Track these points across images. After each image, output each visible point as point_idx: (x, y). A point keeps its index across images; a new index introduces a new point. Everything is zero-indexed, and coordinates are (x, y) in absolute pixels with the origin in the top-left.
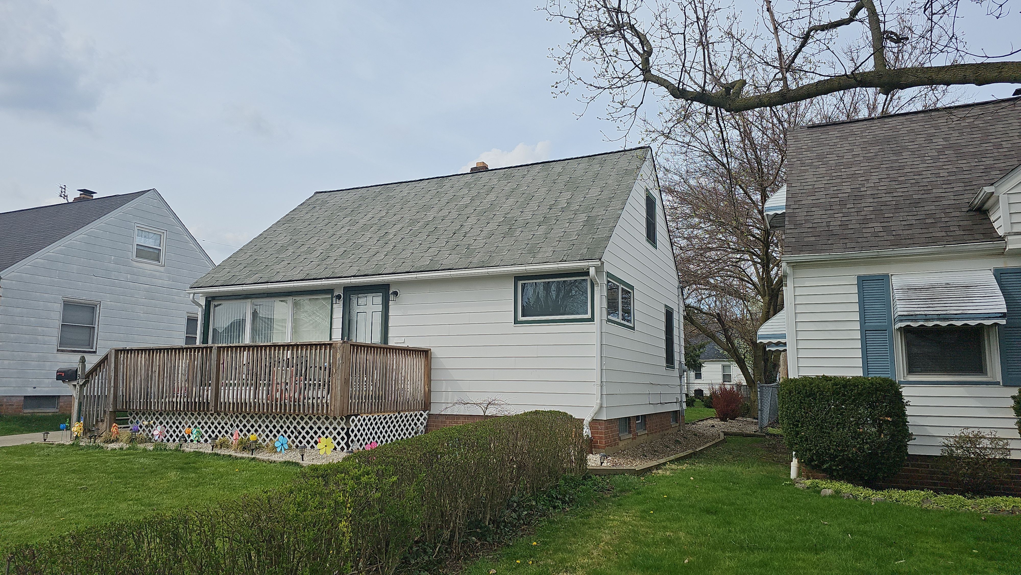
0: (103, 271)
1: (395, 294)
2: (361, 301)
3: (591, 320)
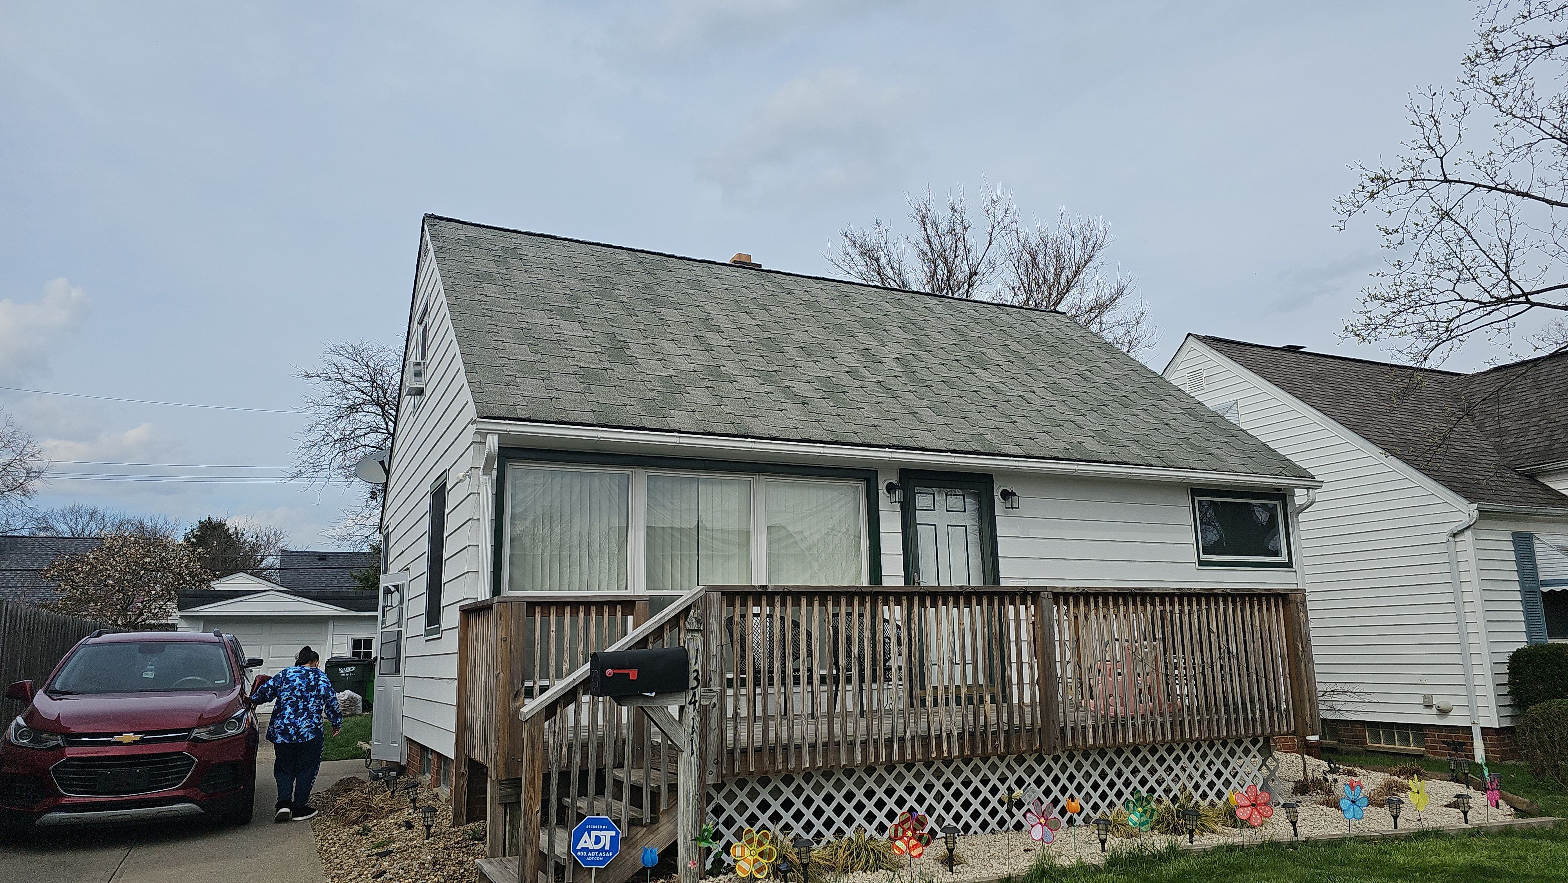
1: (1006, 495)
2: (922, 500)
3: (1289, 565)
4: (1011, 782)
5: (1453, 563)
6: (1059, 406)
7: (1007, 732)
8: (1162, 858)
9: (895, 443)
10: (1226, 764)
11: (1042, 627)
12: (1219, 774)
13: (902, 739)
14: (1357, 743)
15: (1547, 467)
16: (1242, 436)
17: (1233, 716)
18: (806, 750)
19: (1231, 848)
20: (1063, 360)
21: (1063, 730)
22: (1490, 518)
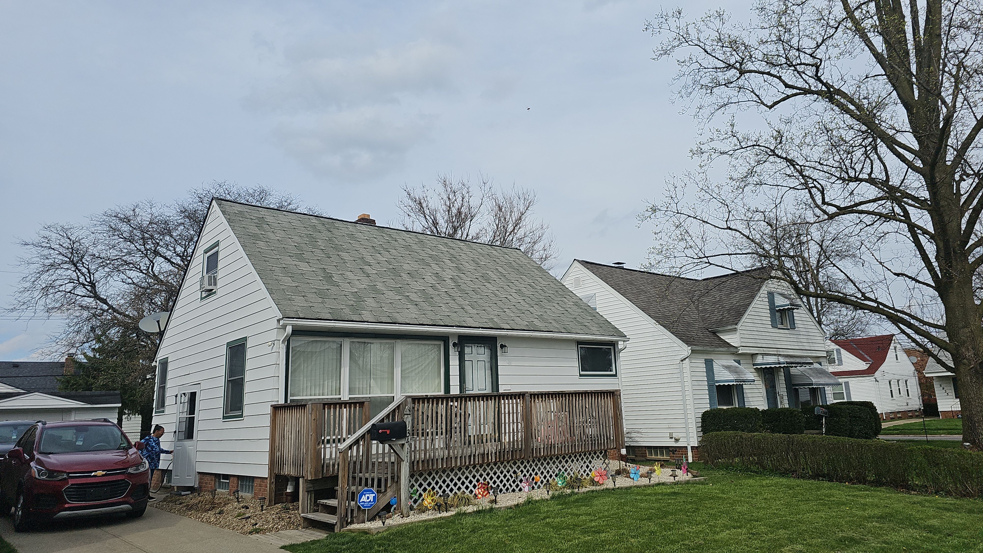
1: (502, 346)
2: (467, 350)
3: (615, 375)
4: (511, 472)
5: (682, 372)
6: (522, 302)
7: (512, 451)
8: (570, 495)
9: (459, 325)
10: (590, 462)
11: (526, 407)
12: (587, 467)
13: (474, 456)
14: (643, 456)
15: (720, 329)
16: (598, 316)
17: (594, 442)
18: (440, 461)
19: (593, 491)
20: (522, 276)
21: (533, 450)
22: (696, 353)
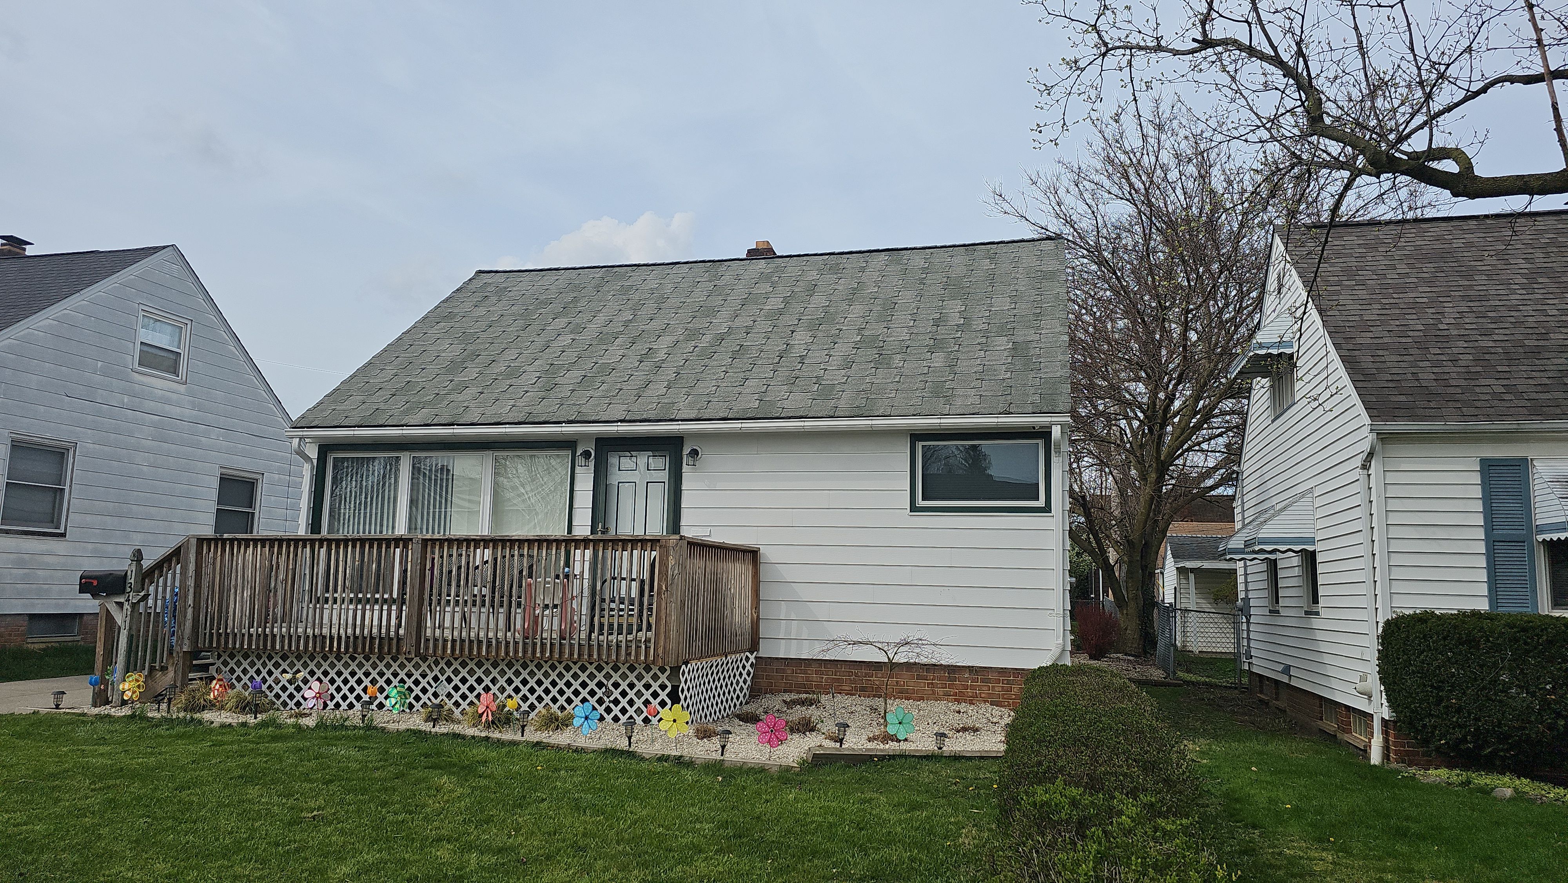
0: (81, 387)
1: (693, 453)
3: (1046, 509)
4: (429, 678)
